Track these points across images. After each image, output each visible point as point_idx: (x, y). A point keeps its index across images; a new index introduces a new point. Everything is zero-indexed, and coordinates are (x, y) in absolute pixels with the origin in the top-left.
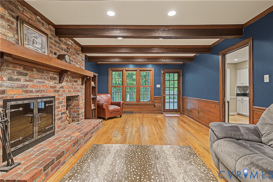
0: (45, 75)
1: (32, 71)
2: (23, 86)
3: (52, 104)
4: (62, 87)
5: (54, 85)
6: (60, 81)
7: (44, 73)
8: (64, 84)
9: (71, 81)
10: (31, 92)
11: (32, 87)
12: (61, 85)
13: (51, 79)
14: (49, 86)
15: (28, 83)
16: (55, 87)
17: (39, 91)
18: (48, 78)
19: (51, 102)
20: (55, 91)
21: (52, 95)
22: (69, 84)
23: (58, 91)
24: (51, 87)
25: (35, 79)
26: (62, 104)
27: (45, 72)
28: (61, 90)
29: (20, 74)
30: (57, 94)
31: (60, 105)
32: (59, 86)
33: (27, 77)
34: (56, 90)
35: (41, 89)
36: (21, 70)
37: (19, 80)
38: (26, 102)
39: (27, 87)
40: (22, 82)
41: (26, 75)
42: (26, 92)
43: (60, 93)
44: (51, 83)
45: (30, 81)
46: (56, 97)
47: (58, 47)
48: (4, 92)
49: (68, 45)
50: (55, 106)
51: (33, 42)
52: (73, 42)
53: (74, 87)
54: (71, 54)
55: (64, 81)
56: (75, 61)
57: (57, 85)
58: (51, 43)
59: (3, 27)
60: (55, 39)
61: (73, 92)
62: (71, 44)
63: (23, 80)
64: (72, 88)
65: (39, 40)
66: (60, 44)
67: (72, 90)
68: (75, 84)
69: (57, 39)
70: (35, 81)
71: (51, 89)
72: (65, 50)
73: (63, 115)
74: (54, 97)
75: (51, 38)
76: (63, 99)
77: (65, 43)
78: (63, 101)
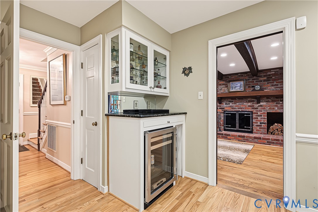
0: (244, 100)
1: (236, 99)
2: (231, 106)
3: (249, 116)
5: (252, 105)
6: (258, 102)
8: (262, 104)
9: (273, 101)
10: (235, 108)
11: (235, 106)
12: (259, 104)
13: (249, 102)
14: (247, 106)
15: (234, 105)
18: (247, 101)
19: (249, 114)
20: (253, 108)
21: (250, 110)
22: (270, 104)
23: (257, 108)
24: (249, 106)
25: (237, 103)
26: (261, 117)
28: (260, 107)
29: (230, 102)
31: (259, 117)
32: (256, 106)
33: (233, 103)
35: (241, 107)
36: (230, 100)
37: (230, 104)
38: (232, 112)
39: (233, 106)
41: (233, 101)
42: (233, 108)
44: (249, 104)
46: (255, 111)
47: (256, 82)
48: (224, 108)
49: (270, 75)
50: (252, 117)
51: (235, 88)
52: (278, 70)
53: (279, 105)
54: (274, 80)
55: (263, 102)
56: (281, 83)
57: (255, 105)
58: (249, 82)
59: (223, 87)
60: (253, 78)
61: (278, 109)
62: (274, 73)
63: (231, 104)
64: (277, 106)
65: (239, 85)
66: (258, 79)
67: (276, 108)
68: (281, 103)
69: (255, 77)
70: (237, 104)
71: (249, 107)
72: (264, 81)
73: (263, 125)
74: (252, 112)
75: (248, 80)
76: (262, 113)
77: (265, 76)
78: (263, 115)
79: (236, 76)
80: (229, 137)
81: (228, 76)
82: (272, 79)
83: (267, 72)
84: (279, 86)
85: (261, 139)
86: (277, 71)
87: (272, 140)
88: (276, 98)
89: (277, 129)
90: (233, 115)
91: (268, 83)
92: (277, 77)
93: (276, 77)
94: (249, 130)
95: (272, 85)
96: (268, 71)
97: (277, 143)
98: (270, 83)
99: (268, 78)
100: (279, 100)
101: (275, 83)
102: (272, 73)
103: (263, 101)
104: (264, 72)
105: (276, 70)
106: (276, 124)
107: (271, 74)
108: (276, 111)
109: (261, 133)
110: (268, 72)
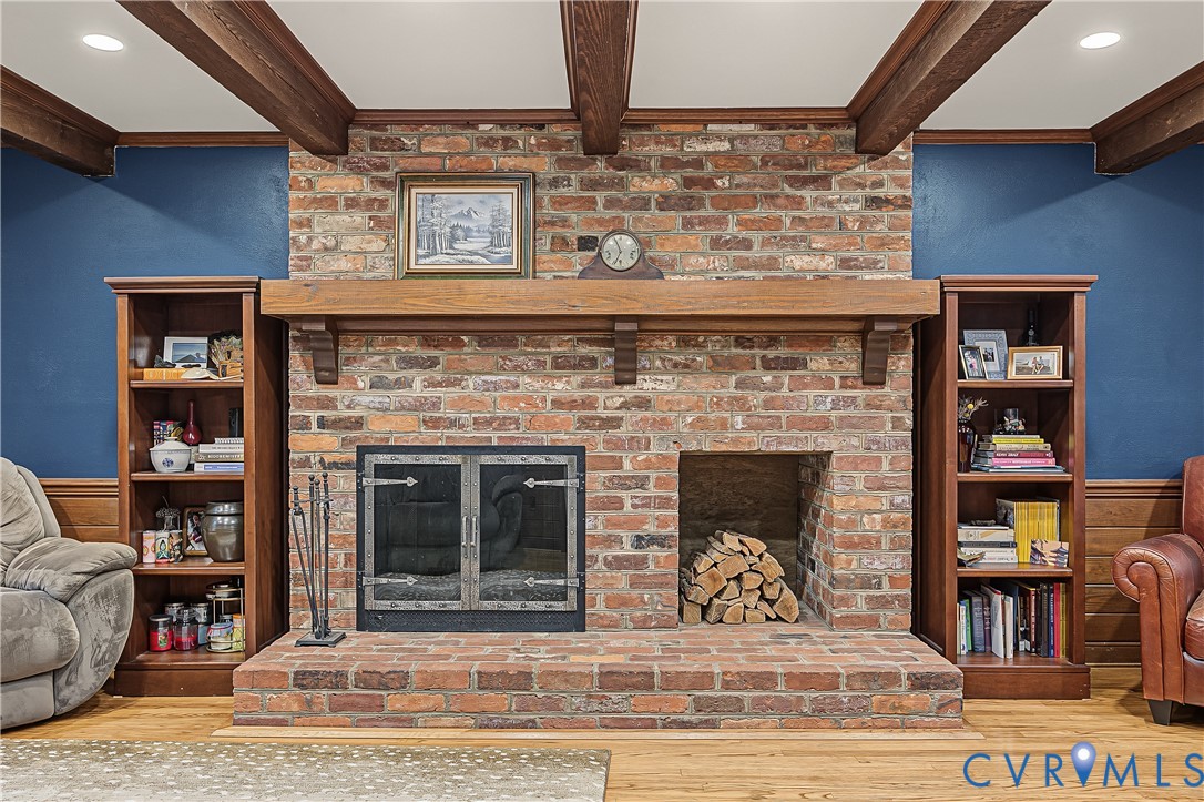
0: (523, 355)
1: (461, 345)
2: (419, 405)
3: (561, 483)
4: (643, 403)
5: (579, 395)
6: (625, 373)
7: (516, 346)
8: (646, 384)
9: (720, 366)
10: (453, 423)
11: (455, 404)
12: (628, 391)
13: (557, 366)
14: (544, 399)
15: (439, 391)
16: (589, 404)
17: (489, 422)
18: (541, 364)
19: (559, 472)
20: (584, 423)
21: (564, 439)
22: (705, 385)
23: (613, 423)
24: (557, 403)
25: (470, 373)
26: (639, 493)
27: (521, 339)
28: (634, 416)
29: (409, 362)
30: (600, 436)
31: (625, 495)
32: (609, 400)
33: (437, 374)
34: (593, 418)
35: (500, 414)
36: (416, 350)
37: (406, 384)
38: (426, 459)
39: (435, 405)
40: (418, 389)
41: (433, 362)
42: (434, 423)
43: (624, 432)
44: (559, 386)
45: (449, 383)
46: (598, 448)
47: (610, 203)
48: (358, 423)
49: (698, 163)
50: (581, 493)
51: (453, 239)
52: (749, 128)
53: (756, 398)
54: (731, 202)
55: (658, 371)
56: (767, 234)
57: (601, 395)
58: (560, 202)
59: (354, 231)
60: (585, 173)
61: (750, 428)
62: (726, 146)
63: (417, 384)
64: (740, 403)
65: (484, 218)
66: (621, 184)
67: (739, 419)
68: (767, 379)
69: (600, 167)
70: (471, 382)
71: (562, 415)
72: (665, 203)
73: (653, 551)
74: (579, 451)
75: (555, 183)
76: (648, 465)
77: (668, 164)
78: (653, 475)
79: (464, 139)
80: (394, 701)
81: (393, 131)
82: (714, 193)
83: (685, 137)
84: (756, 253)
85: (650, 687)
86: (744, 138)
87: (726, 685)
88: (740, 342)
89: (738, 578)
90: (439, 486)
91: (688, 224)
92: (746, 179)
93: (738, 179)
94: (559, 606)
95: (717, 244)
96: (689, 128)
97: (761, 707)
98: (704, 221)
99: (689, 182)
100: (753, 356)
101: (732, 230)
102: (711, 147)
103: (658, 363)
104: (664, 129)
105: (736, 128)
106: (732, 541)
107: (708, 154)
108: (735, 441)
109: (642, 625)
110: (690, 136)
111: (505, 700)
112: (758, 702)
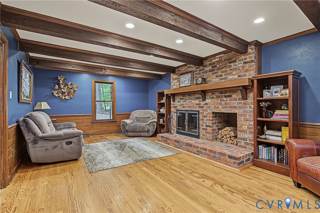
0: (192, 97)
1: (186, 96)
3: (196, 116)
4: (207, 104)
5: (199, 103)
6: (204, 99)
7: (191, 96)
8: (207, 101)
9: (218, 97)
10: (185, 107)
11: (186, 104)
12: (205, 102)
13: (196, 99)
16: (200, 104)
17: (189, 107)
18: (194, 98)
19: (196, 114)
20: (199, 107)
21: (197, 109)
22: (215, 100)
23: (203, 107)
24: (196, 104)
26: (206, 118)
27: (192, 95)
28: (205, 106)
29: (181, 99)
30: (201, 109)
31: (204, 118)
32: (203, 103)
34: (200, 106)
35: (190, 106)
36: (181, 97)
37: (180, 102)
38: (183, 112)
39: (183, 105)
40: (182, 103)
41: (183, 99)
42: (183, 107)
43: (204, 108)
44: (196, 101)
45: (185, 102)
46: (201, 111)
47: (202, 73)
48: (176, 107)
49: (214, 63)
50: (199, 118)
51: (184, 82)
52: (222, 55)
53: (223, 103)
54: (219, 69)
55: (209, 99)
56: (225, 73)
57: (201, 103)
58: (196, 74)
59: (176, 82)
60: (199, 69)
61: (222, 108)
62: (219, 59)
63: (182, 102)
64: (221, 104)
65: (187, 78)
66: (203, 69)
67: (221, 106)
68: (225, 99)
69: (201, 68)
70: (187, 101)
71: (197, 106)
72: (210, 71)
73: (208, 128)
74: (199, 111)
75: (196, 71)
76: (207, 114)
77: (210, 64)
78: (208, 115)
79: (186, 68)
81: (179, 68)
82: (216, 68)
83: (212, 60)
84: (223, 77)
86: (221, 57)
87: (201, 149)
88: (221, 93)
89: (226, 135)
90: (184, 114)
91: (213, 74)
92: (221, 64)
93: (220, 64)
94: (196, 134)
95: (217, 76)
96: (213, 58)
98: (215, 73)
99: (213, 67)
100: (223, 95)
101: (219, 73)
102: (216, 60)
103: (209, 97)
104: (209, 59)
105: (220, 56)
107: (216, 61)
108: (220, 110)
109: (207, 139)
110: (213, 59)
111: (177, 144)
112: (205, 153)
